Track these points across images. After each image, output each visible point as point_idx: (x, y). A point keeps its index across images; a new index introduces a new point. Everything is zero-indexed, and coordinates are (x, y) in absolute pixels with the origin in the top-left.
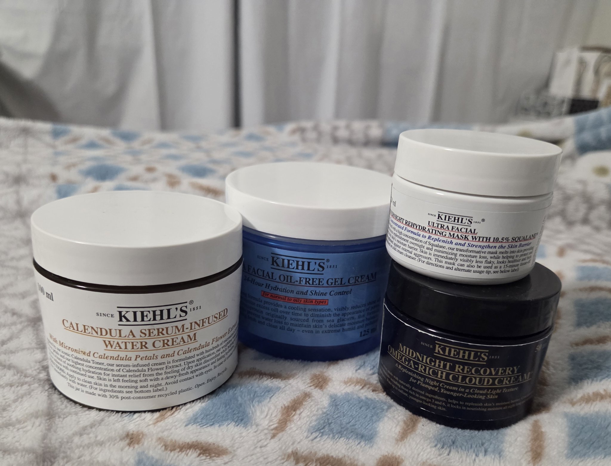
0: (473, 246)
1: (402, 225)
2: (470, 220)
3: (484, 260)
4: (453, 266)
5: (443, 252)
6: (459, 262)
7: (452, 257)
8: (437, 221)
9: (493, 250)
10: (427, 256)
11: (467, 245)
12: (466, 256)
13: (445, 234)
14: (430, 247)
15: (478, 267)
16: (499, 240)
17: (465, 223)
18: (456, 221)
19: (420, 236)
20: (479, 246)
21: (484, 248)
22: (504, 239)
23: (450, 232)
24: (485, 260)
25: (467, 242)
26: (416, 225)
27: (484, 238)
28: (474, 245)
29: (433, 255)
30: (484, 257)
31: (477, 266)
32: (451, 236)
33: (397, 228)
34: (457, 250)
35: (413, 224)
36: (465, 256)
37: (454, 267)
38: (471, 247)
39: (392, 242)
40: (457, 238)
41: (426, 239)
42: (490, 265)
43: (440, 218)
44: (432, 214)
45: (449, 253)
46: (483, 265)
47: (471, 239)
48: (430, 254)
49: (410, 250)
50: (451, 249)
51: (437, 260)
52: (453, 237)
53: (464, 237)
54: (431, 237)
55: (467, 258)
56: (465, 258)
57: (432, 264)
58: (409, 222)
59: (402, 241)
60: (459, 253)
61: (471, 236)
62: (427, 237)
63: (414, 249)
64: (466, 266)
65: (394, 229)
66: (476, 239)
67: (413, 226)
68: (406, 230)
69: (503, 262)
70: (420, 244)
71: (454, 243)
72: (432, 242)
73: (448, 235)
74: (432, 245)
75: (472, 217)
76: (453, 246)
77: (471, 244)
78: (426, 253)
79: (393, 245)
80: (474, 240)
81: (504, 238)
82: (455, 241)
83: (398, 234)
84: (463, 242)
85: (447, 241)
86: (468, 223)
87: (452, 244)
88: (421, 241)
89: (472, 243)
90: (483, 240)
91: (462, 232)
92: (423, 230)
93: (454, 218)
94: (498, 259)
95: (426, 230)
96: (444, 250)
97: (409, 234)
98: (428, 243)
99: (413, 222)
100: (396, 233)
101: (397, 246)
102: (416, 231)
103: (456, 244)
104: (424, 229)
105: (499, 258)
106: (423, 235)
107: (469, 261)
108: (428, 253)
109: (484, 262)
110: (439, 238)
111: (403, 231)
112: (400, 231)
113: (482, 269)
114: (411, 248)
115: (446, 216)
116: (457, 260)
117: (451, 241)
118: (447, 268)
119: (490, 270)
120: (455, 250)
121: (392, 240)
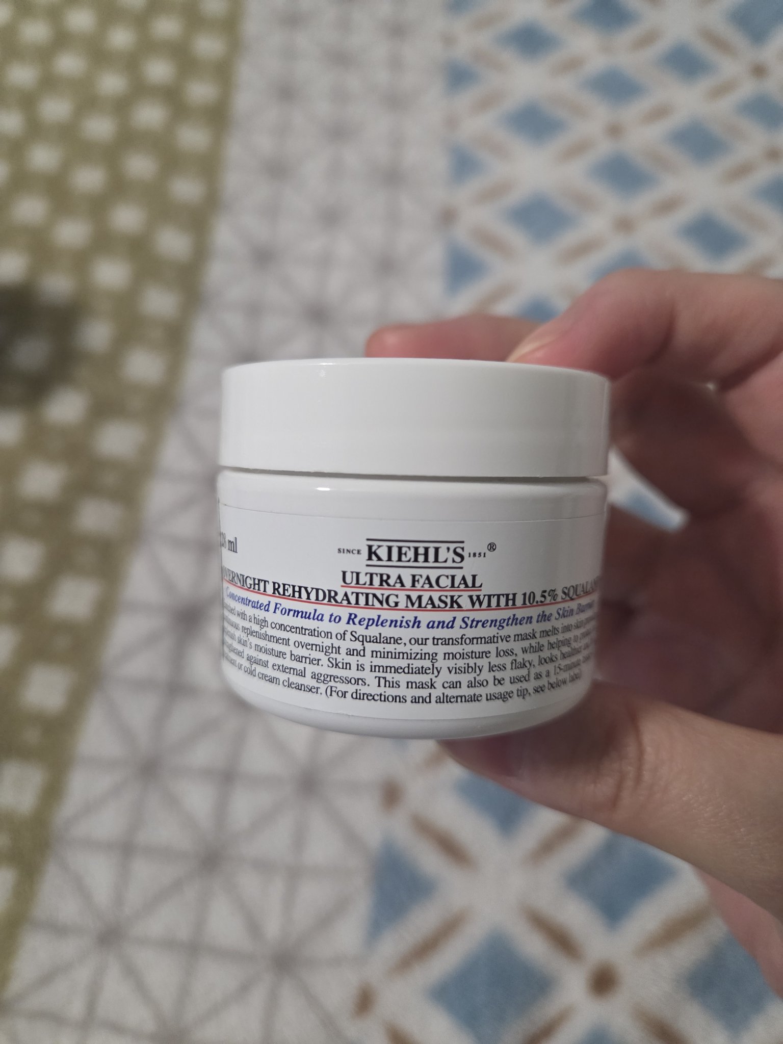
0: (475, 623)
1: (264, 600)
2: (459, 551)
3: (507, 660)
4: (429, 691)
5: (396, 656)
6: (445, 676)
7: (425, 667)
8: (368, 566)
9: (525, 629)
10: (353, 673)
11: (459, 622)
12: (462, 656)
13: (396, 600)
14: (358, 646)
15: (497, 682)
16: (536, 600)
17: (446, 561)
18: (421, 558)
19: (321, 620)
20: (492, 621)
21: (504, 625)
22: (546, 594)
23: (408, 593)
24: (510, 659)
25: (460, 615)
26: (306, 588)
27: (501, 597)
28: (478, 622)
29: (368, 668)
30: (507, 653)
31: (495, 679)
32: (413, 604)
33: (249, 611)
34: (436, 641)
35: (297, 589)
36: (458, 656)
37: (435, 693)
38: (471, 627)
39: (240, 654)
40: (429, 607)
41: (342, 627)
42: (524, 672)
43: (374, 557)
44: (351, 548)
45: (413, 656)
46: (507, 674)
47: (470, 607)
48: (360, 668)
49: (299, 666)
50: (417, 641)
51: (382, 681)
52: (420, 606)
53: (448, 601)
54: (356, 616)
55: (466, 661)
56: (461, 663)
57: (370, 697)
58: (284, 585)
59: (271, 645)
60: (441, 650)
61: (466, 595)
62: (345, 619)
63: (311, 662)
64: (464, 685)
65: (242, 615)
66: (481, 604)
67: (297, 594)
68: (278, 612)
69: (551, 660)
70: (327, 642)
71: (423, 625)
72: (360, 630)
73: (403, 603)
74: (361, 639)
75: (463, 542)
76: (422, 632)
77: (471, 619)
78: (347, 666)
79: (246, 664)
80: (477, 606)
81: (545, 591)
82: (425, 617)
83: (256, 628)
84: (447, 617)
85: (405, 620)
86: (454, 561)
87: (418, 627)
88: (328, 634)
89: (473, 615)
90: (498, 605)
91: (443, 589)
92: (329, 601)
93: (413, 550)
94: (541, 653)
95: (339, 598)
96: (400, 648)
97: (290, 620)
98: (348, 636)
99: (297, 584)
100: (247, 624)
101: (258, 662)
102: (308, 608)
103: (431, 625)
104: (331, 597)
105: (540, 648)
106: (332, 615)
107: (470, 670)
108: (354, 667)
109: (508, 666)
110: (379, 616)
111: (271, 617)
112: (261, 617)
113: (507, 687)
114: (299, 659)
115: (390, 548)
116: (439, 672)
117: (416, 618)
118: (415, 700)
119: (525, 685)
120: (430, 642)
121: (240, 648)
